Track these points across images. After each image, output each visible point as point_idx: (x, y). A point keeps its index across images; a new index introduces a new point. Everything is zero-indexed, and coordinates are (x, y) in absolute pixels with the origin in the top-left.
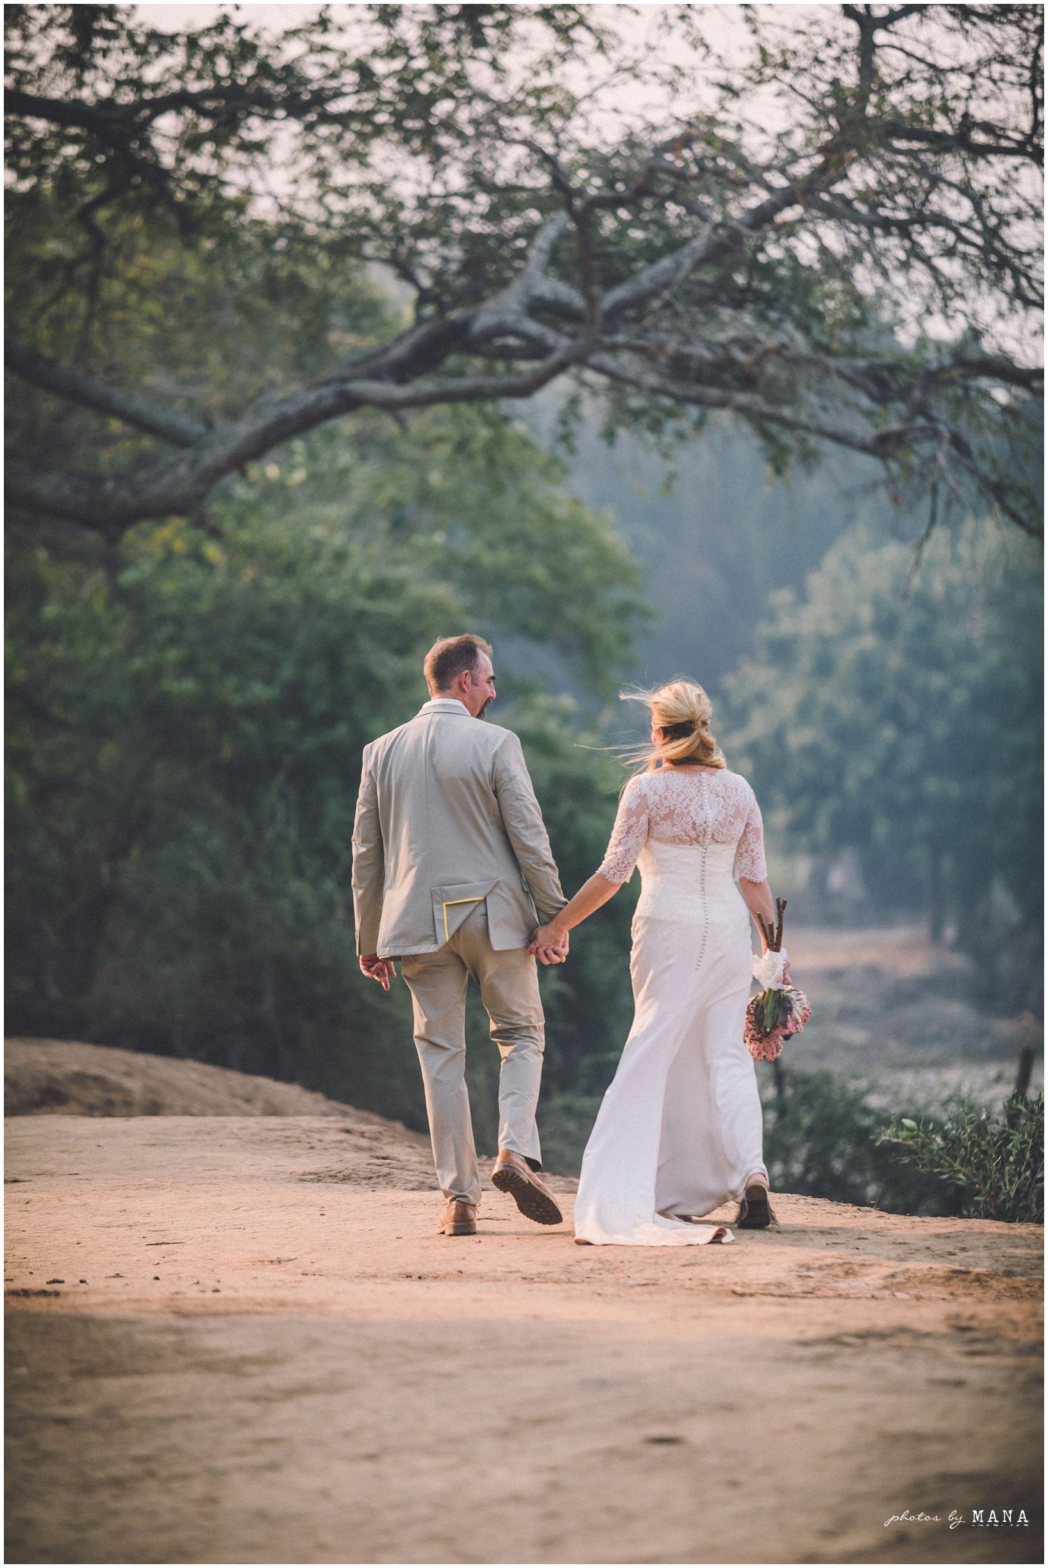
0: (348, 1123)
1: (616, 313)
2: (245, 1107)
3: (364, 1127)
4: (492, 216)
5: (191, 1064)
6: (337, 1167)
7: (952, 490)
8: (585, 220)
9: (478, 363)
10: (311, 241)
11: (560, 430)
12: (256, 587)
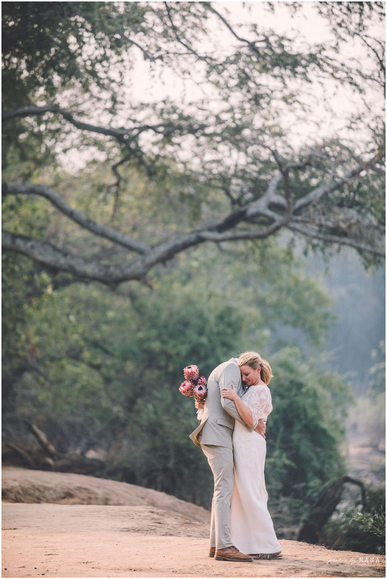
1: (300, 209)
6: (136, 526)
8: (285, 175)
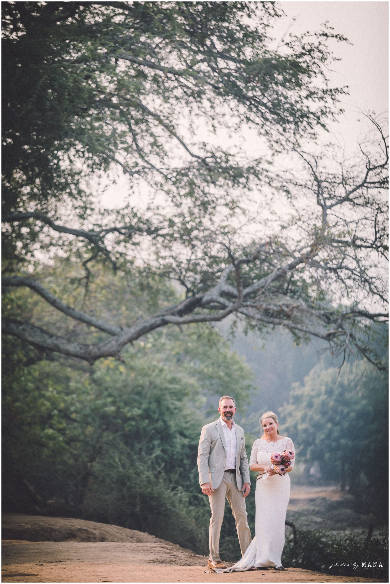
0: (163, 545)
1: (247, 295)
2: (131, 539)
3: (168, 546)
4: (210, 265)
5: (114, 526)
6: (160, 558)
7: (350, 351)
8: (238, 267)
9: (206, 311)
10: (155, 273)
11: (230, 331)
12: (135, 379)
